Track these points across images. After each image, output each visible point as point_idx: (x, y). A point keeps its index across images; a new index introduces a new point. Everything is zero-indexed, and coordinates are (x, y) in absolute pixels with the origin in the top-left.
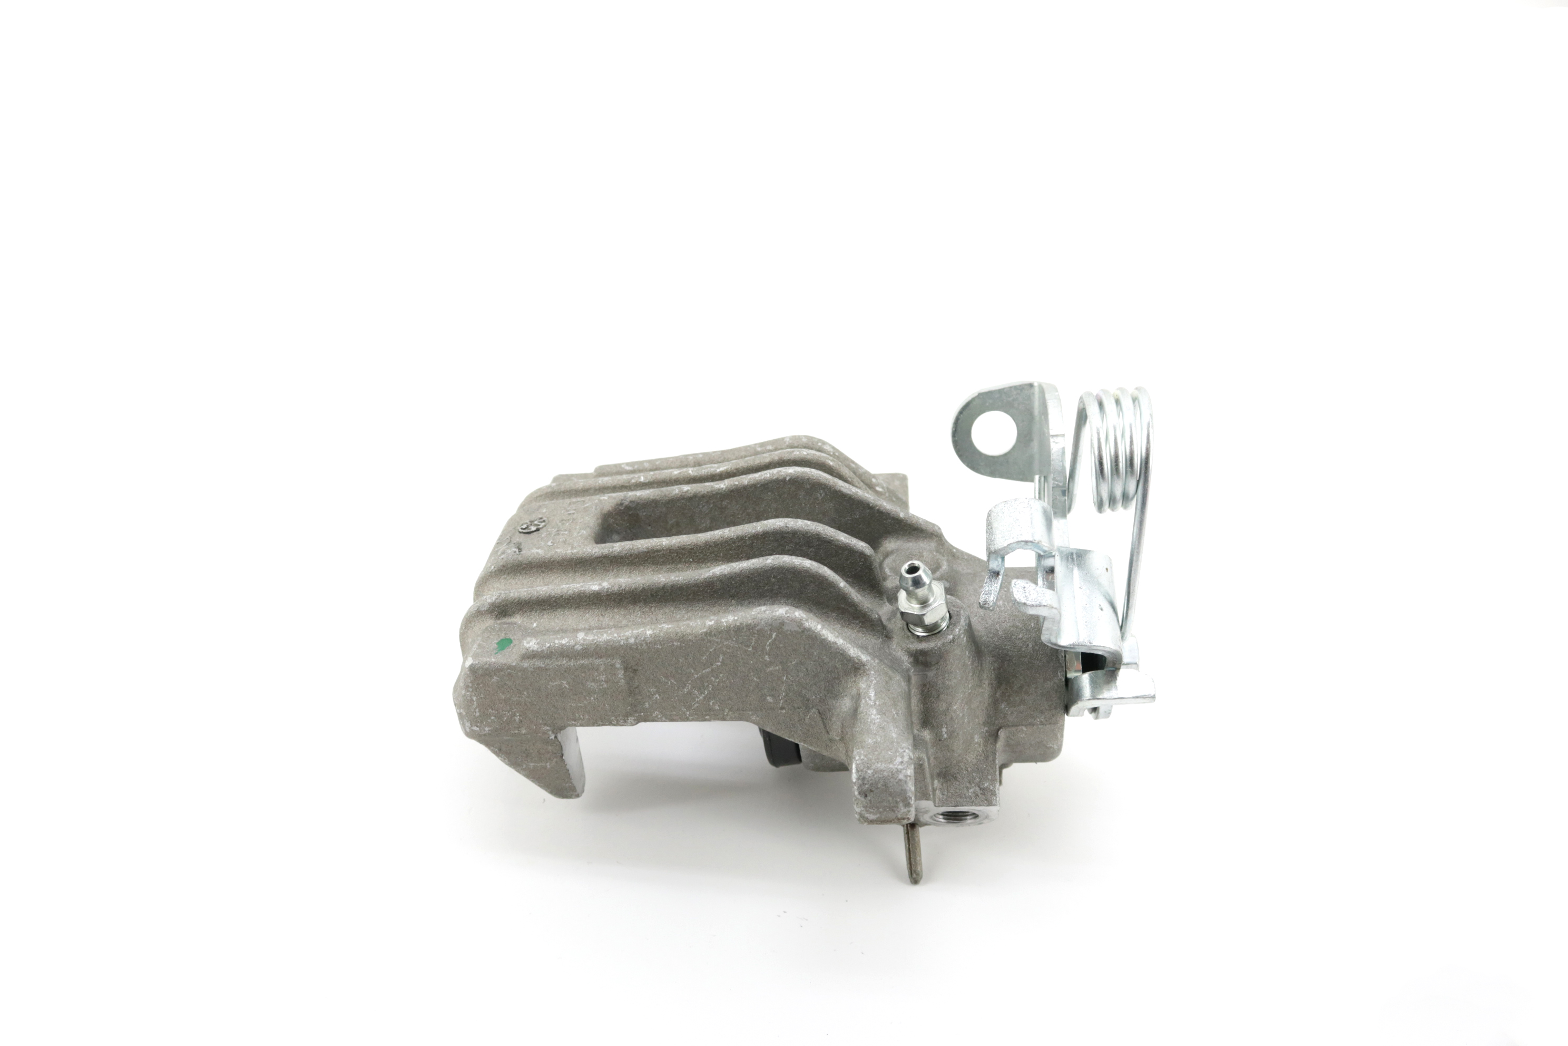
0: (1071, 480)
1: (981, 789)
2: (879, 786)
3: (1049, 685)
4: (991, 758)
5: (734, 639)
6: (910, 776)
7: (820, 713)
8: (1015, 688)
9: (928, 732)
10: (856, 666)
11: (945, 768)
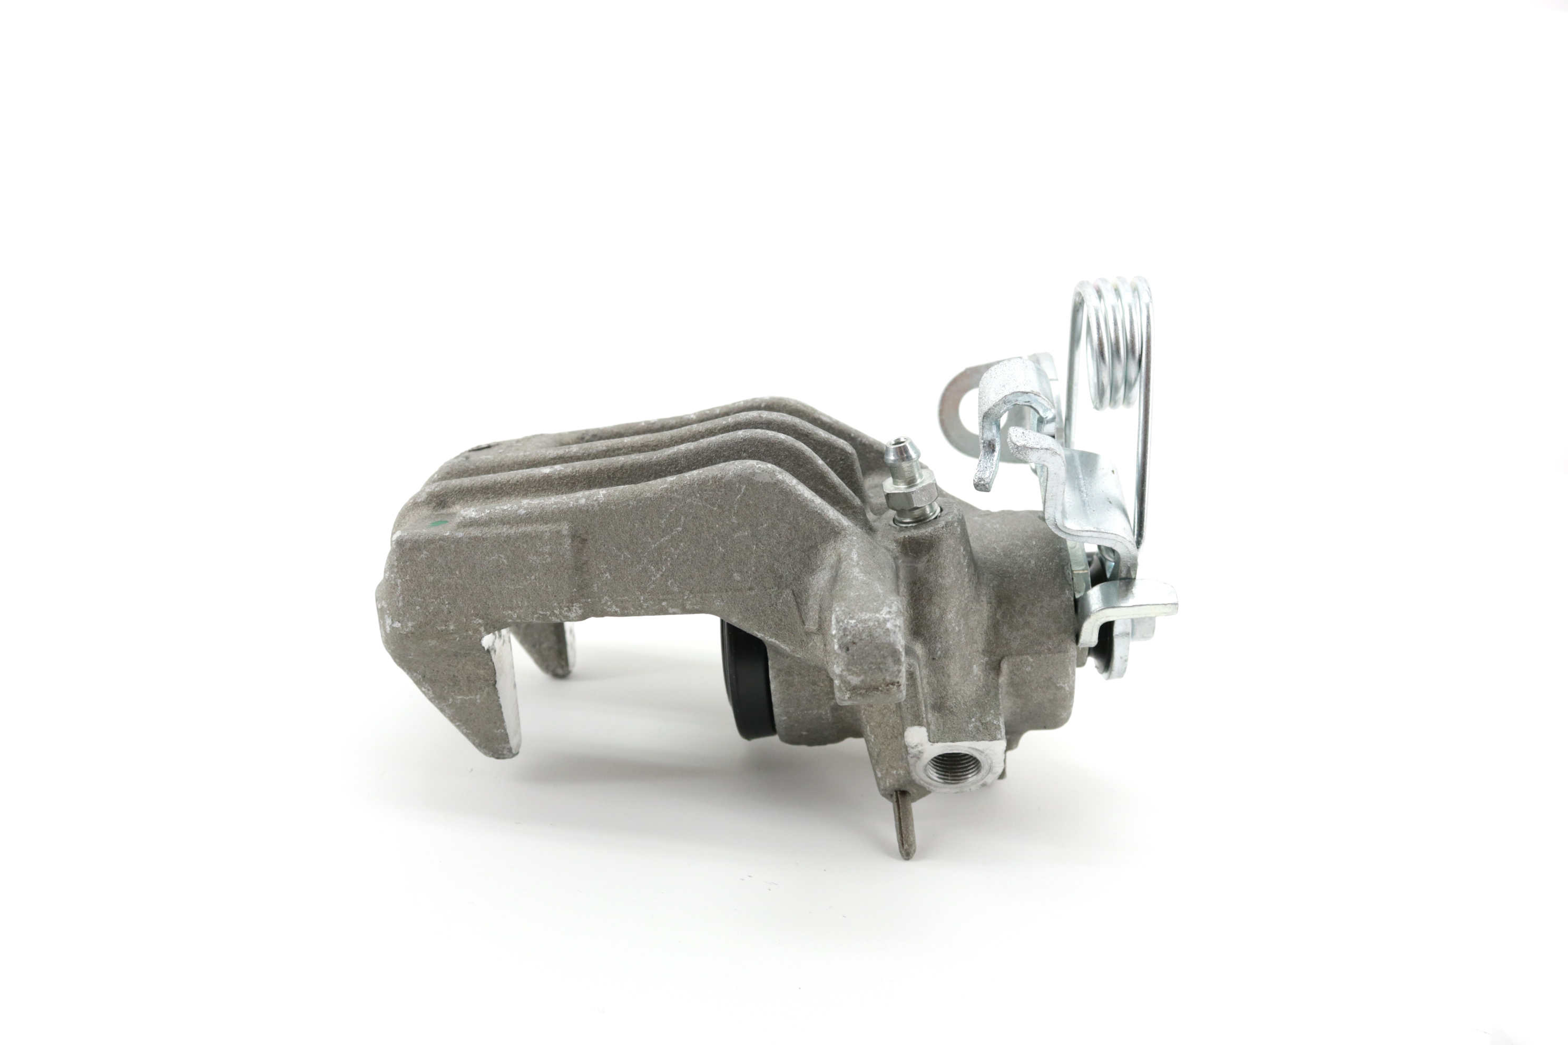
0: (1067, 423)
1: (982, 724)
2: (863, 637)
3: (1056, 603)
4: (992, 694)
5: (698, 495)
6: (900, 627)
7: (794, 595)
8: (1018, 607)
9: (920, 646)
10: (836, 529)
11: (940, 698)
